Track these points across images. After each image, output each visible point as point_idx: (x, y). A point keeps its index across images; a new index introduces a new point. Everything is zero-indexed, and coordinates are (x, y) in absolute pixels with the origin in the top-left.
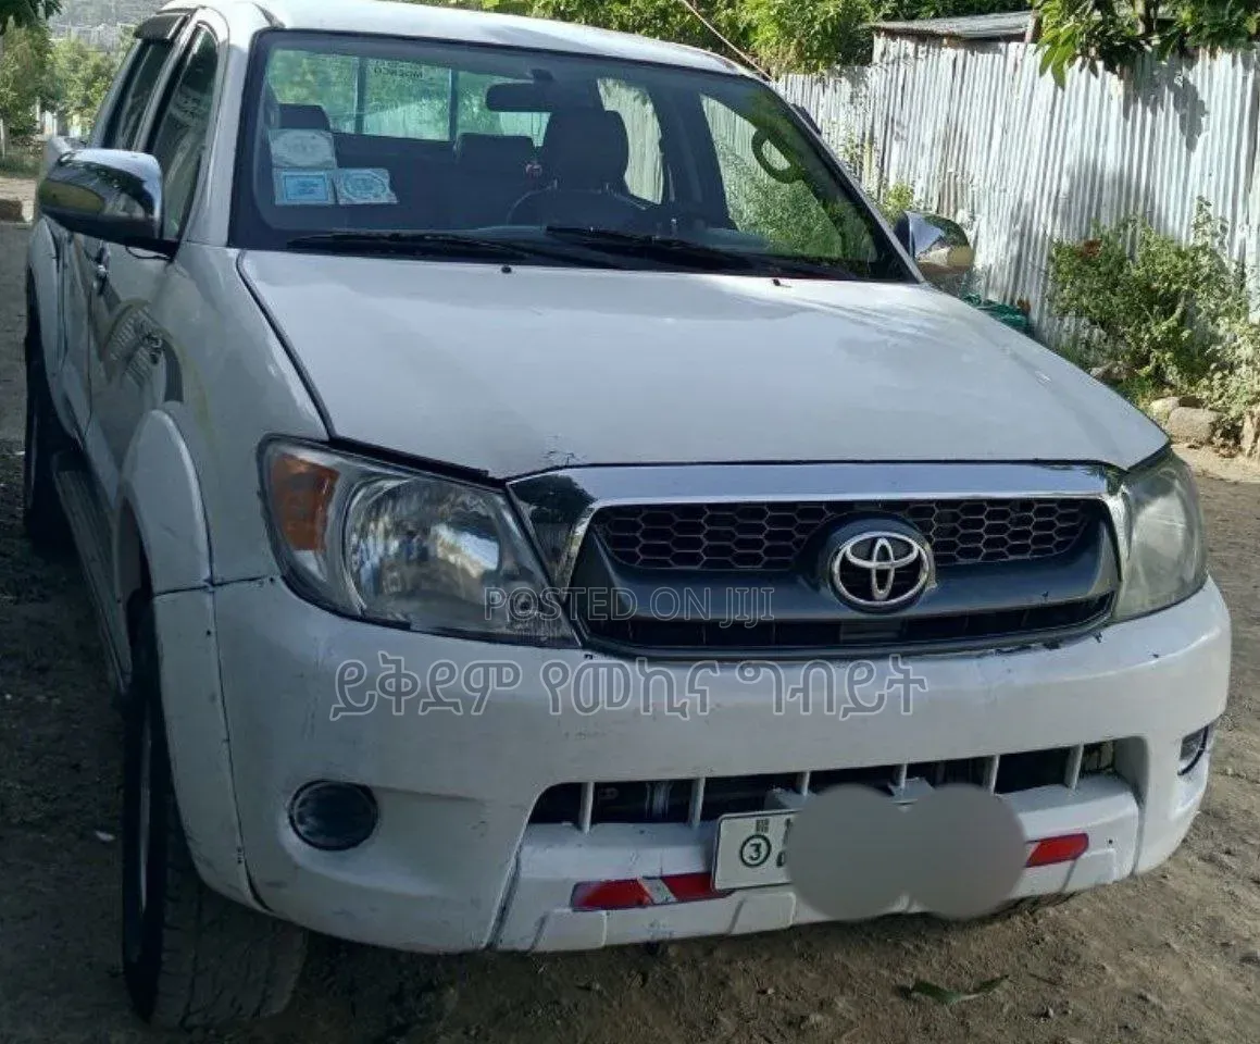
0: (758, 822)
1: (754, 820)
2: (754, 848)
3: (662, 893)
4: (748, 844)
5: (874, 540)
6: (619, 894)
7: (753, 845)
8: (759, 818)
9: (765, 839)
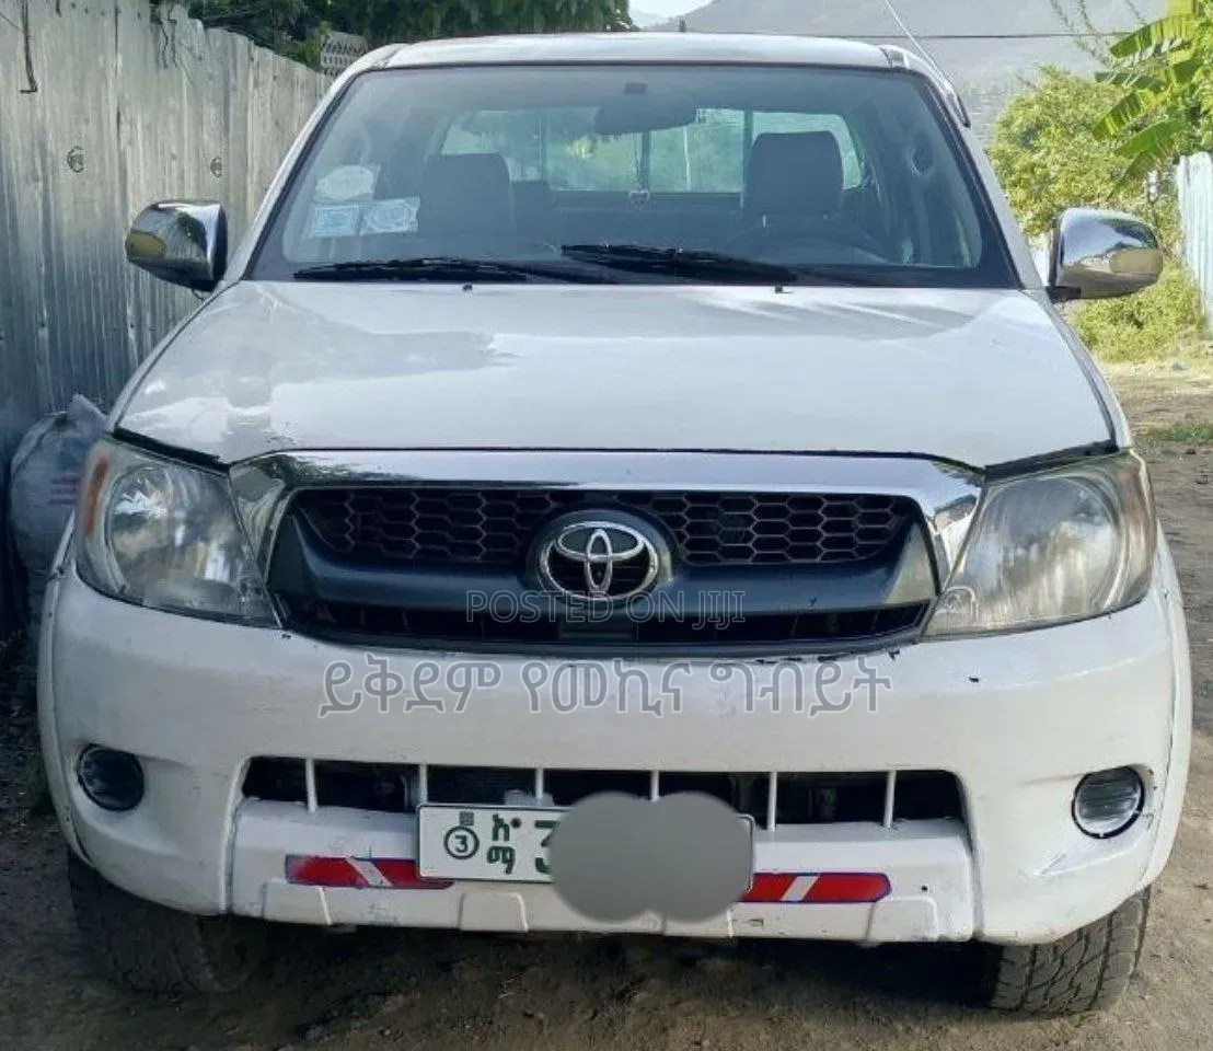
0: (461, 814)
1: (458, 811)
2: (460, 840)
3: (374, 876)
4: (453, 835)
5: (593, 530)
6: (328, 872)
7: (457, 837)
8: (464, 810)
9: (472, 832)
